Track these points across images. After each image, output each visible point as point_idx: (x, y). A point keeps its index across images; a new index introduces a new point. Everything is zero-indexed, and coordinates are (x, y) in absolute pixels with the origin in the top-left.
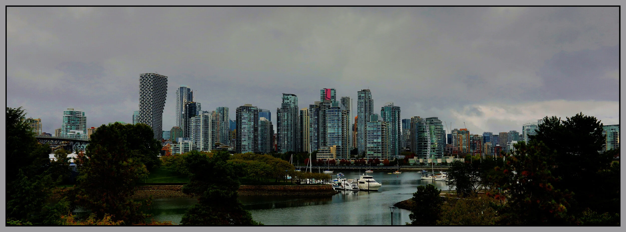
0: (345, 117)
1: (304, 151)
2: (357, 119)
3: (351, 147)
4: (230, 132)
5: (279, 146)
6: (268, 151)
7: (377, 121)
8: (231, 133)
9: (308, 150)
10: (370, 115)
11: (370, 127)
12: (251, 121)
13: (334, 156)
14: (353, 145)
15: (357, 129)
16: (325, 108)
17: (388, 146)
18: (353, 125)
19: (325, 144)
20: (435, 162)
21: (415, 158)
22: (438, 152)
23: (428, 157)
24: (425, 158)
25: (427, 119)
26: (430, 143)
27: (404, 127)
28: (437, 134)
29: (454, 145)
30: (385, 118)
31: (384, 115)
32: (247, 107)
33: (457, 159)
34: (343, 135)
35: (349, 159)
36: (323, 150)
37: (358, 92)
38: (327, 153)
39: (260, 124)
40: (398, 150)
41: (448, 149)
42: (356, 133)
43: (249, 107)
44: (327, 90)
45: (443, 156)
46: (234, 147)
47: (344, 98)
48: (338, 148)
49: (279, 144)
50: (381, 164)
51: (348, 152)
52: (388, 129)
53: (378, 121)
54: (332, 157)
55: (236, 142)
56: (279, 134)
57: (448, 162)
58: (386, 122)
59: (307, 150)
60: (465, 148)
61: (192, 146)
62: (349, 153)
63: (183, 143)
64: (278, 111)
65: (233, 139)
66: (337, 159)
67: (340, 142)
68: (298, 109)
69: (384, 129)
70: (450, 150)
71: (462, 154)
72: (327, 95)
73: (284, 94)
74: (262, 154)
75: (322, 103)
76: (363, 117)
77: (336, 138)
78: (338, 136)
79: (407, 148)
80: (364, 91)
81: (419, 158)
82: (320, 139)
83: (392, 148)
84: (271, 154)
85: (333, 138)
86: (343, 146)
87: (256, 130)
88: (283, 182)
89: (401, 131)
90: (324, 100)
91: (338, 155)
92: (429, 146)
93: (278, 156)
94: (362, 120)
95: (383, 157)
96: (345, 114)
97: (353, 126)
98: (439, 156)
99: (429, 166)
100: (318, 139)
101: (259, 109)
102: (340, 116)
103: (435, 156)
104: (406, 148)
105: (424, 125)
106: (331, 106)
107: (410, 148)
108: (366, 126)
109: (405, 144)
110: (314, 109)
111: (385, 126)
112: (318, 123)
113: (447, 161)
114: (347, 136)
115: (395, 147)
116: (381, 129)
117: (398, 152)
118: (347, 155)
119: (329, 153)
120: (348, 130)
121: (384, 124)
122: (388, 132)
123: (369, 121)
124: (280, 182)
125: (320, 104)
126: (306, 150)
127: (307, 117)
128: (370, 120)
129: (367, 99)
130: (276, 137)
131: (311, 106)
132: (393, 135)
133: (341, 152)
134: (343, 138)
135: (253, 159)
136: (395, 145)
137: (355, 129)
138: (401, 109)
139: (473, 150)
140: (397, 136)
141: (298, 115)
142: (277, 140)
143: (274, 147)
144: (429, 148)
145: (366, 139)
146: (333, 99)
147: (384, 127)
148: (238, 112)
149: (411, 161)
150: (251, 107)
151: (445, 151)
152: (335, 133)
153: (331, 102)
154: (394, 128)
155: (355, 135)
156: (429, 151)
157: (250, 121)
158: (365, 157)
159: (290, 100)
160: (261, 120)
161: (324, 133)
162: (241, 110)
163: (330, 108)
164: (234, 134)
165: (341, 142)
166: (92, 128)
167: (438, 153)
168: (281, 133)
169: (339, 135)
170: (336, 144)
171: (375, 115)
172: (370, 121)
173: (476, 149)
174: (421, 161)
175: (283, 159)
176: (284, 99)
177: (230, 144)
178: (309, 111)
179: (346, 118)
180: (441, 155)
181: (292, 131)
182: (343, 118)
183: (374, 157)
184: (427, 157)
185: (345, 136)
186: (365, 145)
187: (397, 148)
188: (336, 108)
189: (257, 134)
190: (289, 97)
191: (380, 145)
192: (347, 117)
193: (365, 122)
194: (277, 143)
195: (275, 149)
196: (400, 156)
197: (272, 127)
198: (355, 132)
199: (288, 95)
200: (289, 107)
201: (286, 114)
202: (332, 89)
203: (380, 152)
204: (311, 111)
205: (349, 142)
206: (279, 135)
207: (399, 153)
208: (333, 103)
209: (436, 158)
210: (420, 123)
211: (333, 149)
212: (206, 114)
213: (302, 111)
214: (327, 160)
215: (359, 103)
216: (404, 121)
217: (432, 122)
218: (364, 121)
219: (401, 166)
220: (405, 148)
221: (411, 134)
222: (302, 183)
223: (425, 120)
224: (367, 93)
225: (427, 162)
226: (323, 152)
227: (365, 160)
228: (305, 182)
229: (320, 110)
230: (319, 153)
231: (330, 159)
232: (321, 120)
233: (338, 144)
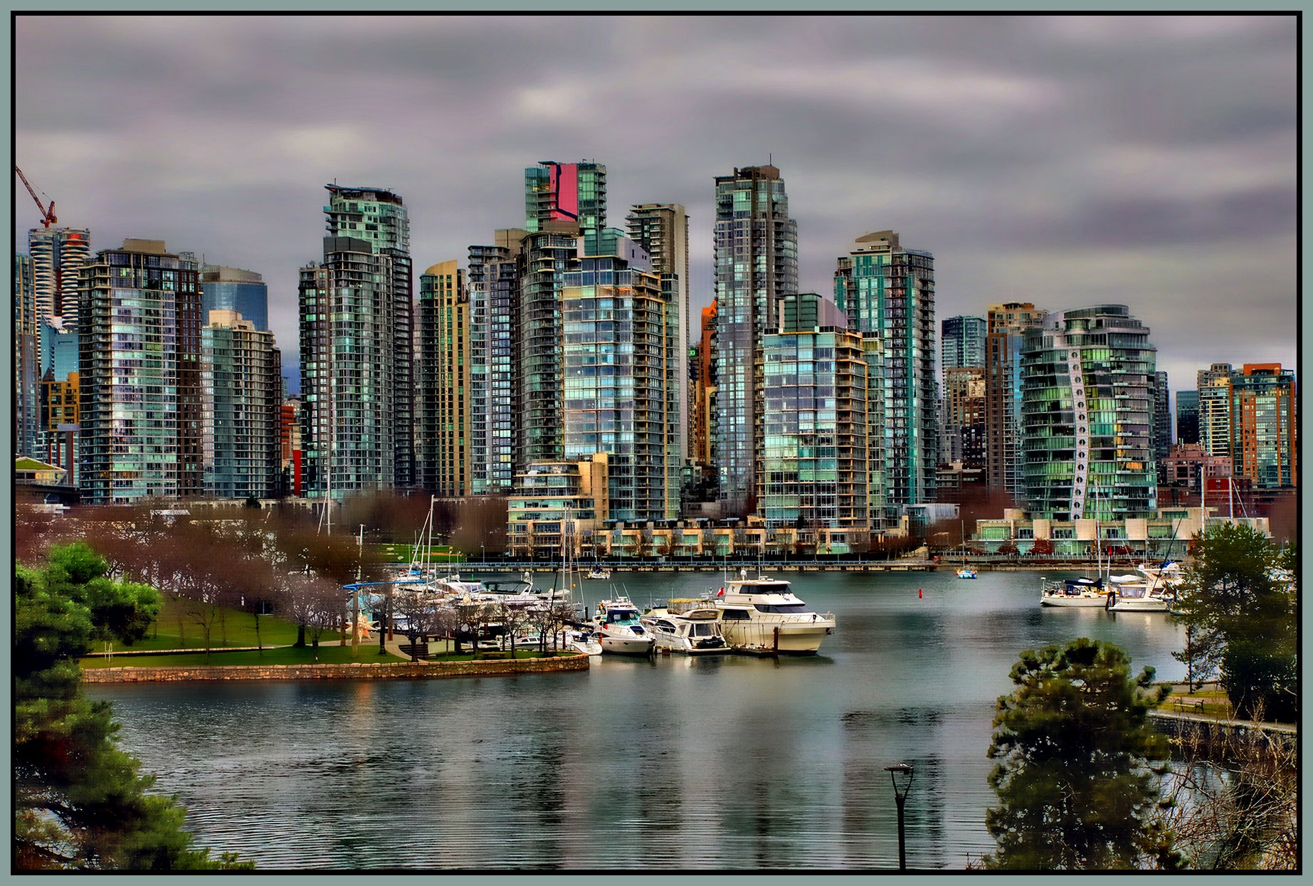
0: (653, 306)
1: (444, 484)
2: (715, 319)
3: (684, 464)
4: (45, 391)
5: (312, 462)
6: (257, 485)
7: (817, 329)
8: (52, 397)
9: (462, 477)
10: (777, 300)
11: (778, 358)
12: (160, 327)
13: (599, 507)
14: (695, 452)
15: (713, 369)
16: (548, 263)
17: (872, 454)
18: (692, 348)
19: (549, 449)
21: (1011, 515)
22: (1127, 484)
23: (1079, 511)
24: (1064, 517)
25: (1070, 317)
26: (1086, 436)
28: (1122, 394)
29: (1211, 448)
30: (857, 311)
31: (848, 295)
32: (138, 256)
33: (1230, 520)
34: (640, 402)
35: (673, 525)
36: (545, 480)
37: (718, 180)
38: (561, 491)
39: (207, 343)
40: (920, 475)
41: (1182, 471)
42: (710, 390)
43: (148, 254)
44: (559, 172)
45: (1153, 503)
46: (69, 466)
47: (643, 212)
48: (616, 466)
49: (311, 448)
50: (837, 548)
51: (671, 486)
52: (873, 368)
53: (822, 328)
54: (589, 515)
55: (79, 441)
57: (1181, 535)
58: (859, 335)
59: (456, 480)
60: (1273, 463)
62: (672, 490)
64: (307, 282)
65: (63, 426)
66: (612, 526)
67: (629, 437)
68: (410, 268)
69: (852, 370)
70: (1191, 475)
71: (1256, 493)
72: (557, 195)
73: (334, 190)
75: (534, 237)
76: (743, 309)
77: (607, 414)
78: (618, 404)
79: (968, 463)
80: (747, 173)
81: (1028, 517)
82: (527, 425)
83: (890, 464)
85: (590, 415)
86: (641, 458)
87: (187, 376)
88: (337, 643)
89: (939, 376)
90: (544, 223)
91: (616, 503)
92: (1082, 455)
94: (741, 326)
95: (845, 512)
96: (654, 292)
97: (693, 353)
98: (1132, 505)
99: (1082, 558)
100: (515, 425)
101: (205, 266)
102: (629, 305)
103: (1114, 506)
104: (964, 467)
105: (1058, 345)
106: (581, 254)
107: (981, 466)
108: (758, 354)
109: (959, 446)
110: (493, 267)
111: (856, 353)
112: (512, 341)
113: (1175, 530)
114: (660, 404)
115: (905, 461)
116: (833, 367)
117: (921, 483)
118: (666, 505)
119: (573, 491)
120: (670, 373)
121: (851, 345)
123: (776, 331)
124: (320, 644)
125: (524, 242)
126: (451, 478)
127: (455, 310)
128: (777, 325)
129: (765, 215)
130: (297, 410)
131: (480, 254)
132: (895, 398)
133: (632, 488)
134: (640, 413)
136: (907, 450)
137: (703, 370)
138: (935, 264)
140: (917, 402)
141: (410, 296)
142: (302, 430)
143: (284, 464)
144: (1081, 467)
145: (758, 422)
146: (591, 221)
147: (851, 358)
148: (88, 280)
149: (991, 532)
150: (159, 255)
151: (1165, 479)
153: (582, 232)
154: (900, 363)
155: (703, 400)
156: (1080, 480)
157: (157, 331)
158: (755, 511)
159: (365, 220)
160: (215, 324)
161: (550, 393)
162: (104, 270)
163: (575, 264)
164: (69, 398)
165: (633, 435)
167: (1127, 488)
168: (323, 393)
169: (621, 399)
170: (608, 447)
171: (805, 298)
172: (781, 331)
174: (1041, 528)
176: (334, 216)
177: (48, 449)
178: (467, 280)
179: (660, 316)
180: (1146, 503)
181: (383, 382)
182: (640, 313)
183: (802, 514)
184: (1073, 511)
185: (655, 406)
186: (756, 452)
187: (917, 462)
188: (605, 263)
189: (192, 398)
190: (361, 205)
191: (830, 452)
192: (664, 309)
193: (755, 333)
194: (304, 446)
195: (292, 472)
196: (931, 507)
197: (272, 358)
198: (702, 384)
199: (359, 194)
200: (362, 259)
201: (345, 292)
202: (584, 166)
203: (830, 489)
204: (477, 277)
205: (671, 439)
207: (928, 492)
208: (588, 238)
209: (1120, 517)
210: (1033, 333)
211: (593, 470)
213: (433, 276)
215: (723, 237)
216: (953, 329)
217: (1098, 332)
218: (747, 331)
220: (958, 466)
221: (986, 393)
222: (435, 647)
223: (1061, 320)
224: (763, 183)
225: (1069, 534)
226: (541, 485)
227: (756, 525)
228: (452, 644)
229: (522, 271)
230: (523, 492)
231: (577, 523)
232: (530, 326)
233: (618, 447)
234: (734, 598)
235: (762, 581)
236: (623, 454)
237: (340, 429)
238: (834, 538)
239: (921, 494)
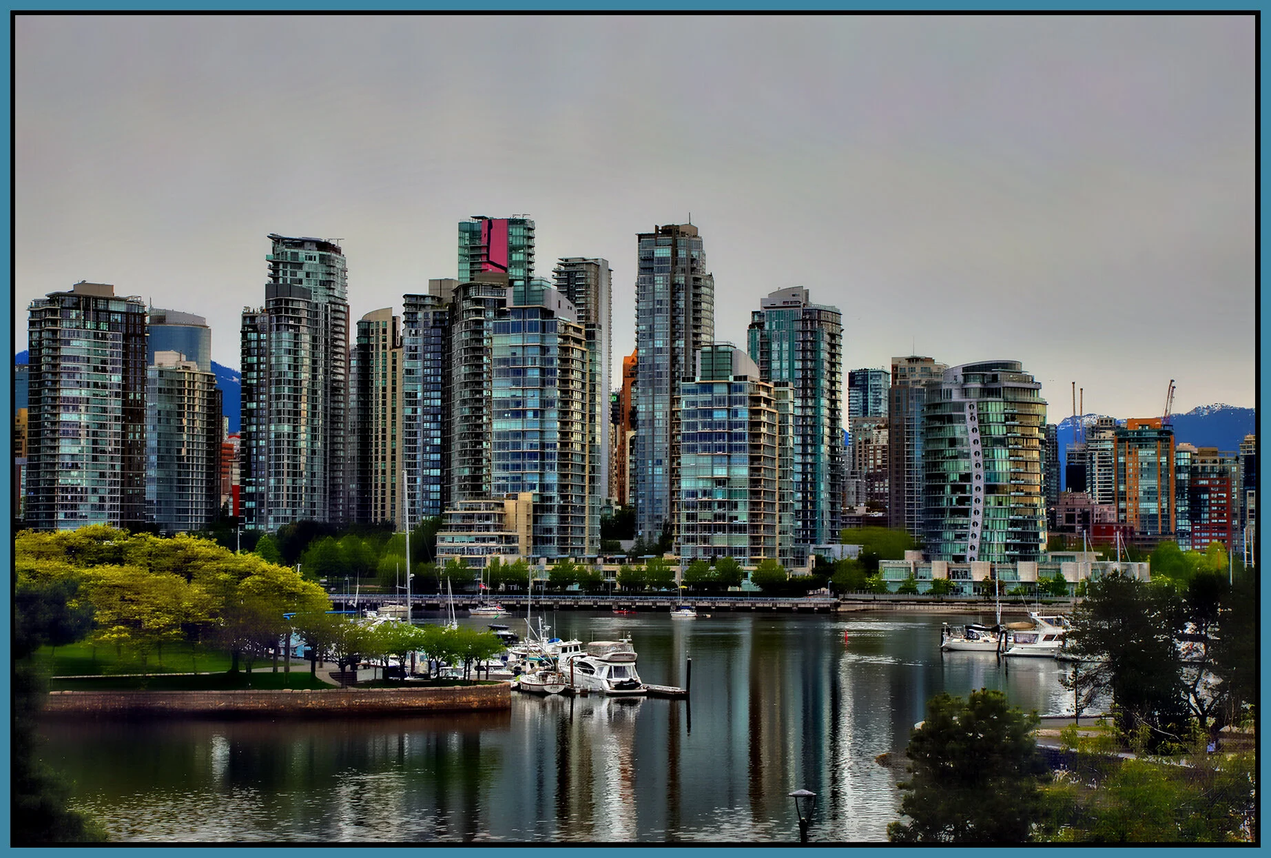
0: (576, 355)
1: (376, 519)
2: (636, 367)
3: (604, 504)
5: (251, 497)
6: (198, 518)
7: (731, 379)
9: (393, 513)
10: (694, 351)
11: (694, 404)
12: (109, 367)
13: (523, 543)
14: (615, 492)
15: (634, 412)
16: (478, 312)
17: (782, 497)
18: (614, 395)
19: (475, 486)
20: (1004, 575)
21: (911, 557)
22: (1019, 529)
23: (975, 554)
24: (960, 559)
25: (969, 371)
26: (981, 483)
27: (862, 410)
28: (1016, 444)
29: (1097, 497)
30: (769, 362)
31: (762, 349)
32: (88, 298)
33: (1116, 566)
34: (564, 445)
35: (593, 561)
36: (471, 517)
37: (640, 236)
38: (487, 528)
39: (153, 382)
40: (827, 517)
41: (1070, 518)
42: (630, 434)
43: (96, 299)
44: (490, 226)
45: (1042, 547)
47: (569, 265)
48: (540, 508)
49: (250, 484)
50: (747, 585)
51: (591, 525)
52: (784, 419)
53: (736, 378)
54: (513, 551)
55: (28, 474)
56: (250, 433)
57: (1069, 578)
58: (770, 385)
59: (388, 515)
60: (1153, 511)
62: (592, 529)
64: (250, 322)
66: (536, 562)
67: (553, 478)
68: (347, 314)
69: (764, 418)
70: (1079, 522)
71: (1138, 539)
72: (488, 248)
73: (277, 240)
74: (163, 532)
75: (465, 288)
76: (664, 360)
77: (532, 456)
78: (543, 446)
79: (872, 506)
80: (667, 230)
81: (926, 558)
82: (455, 464)
83: (798, 506)
84: (211, 533)
85: (516, 456)
86: (564, 497)
87: (132, 413)
88: (270, 670)
89: (845, 424)
90: (476, 274)
91: (540, 539)
92: (977, 501)
93: (250, 543)
94: (660, 374)
95: (755, 551)
96: (578, 341)
97: (614, 399)
98: (1024, 549)
99: (977, 598)
100: (445, 463)
101: (151, 309)
102: (555, 353)
103: (1006, 550)
104: (867, 511)
105: (956, 397)
106: (510, 304)
107: (884, 510)
108: (675, 400)
109: (862, 490)
110: (426, 315)
111: (768, 401)
112: (443, 385)
113: (1063, 573)
114: (583, 446)
115: (813, 504)
116: (746, 414)
117: (827, 525)
118: (587, 542)
119: (499, 528)
120: (592, 417)
121: (764, 394)
122: (783, 430)
123: (693, 380)
124: (253, 671)
125: (456, 291)
126: (383, 514)
127: (389, 355)
128: (694, 374)
129: (683, 270)
130: (237, 447)
131: (413, 303)
132: (804, 445)
133: (555, 525)
134: (563, 455)
135: (118, 557)
136: (815, 494)
137: (624, 415)
138: (844, 321)
139: (1192, 521)
140: (825, 449)
141: (347, 340)
142: (242, 467)
143: (224, 499)
144: (977, 512)
145: (675, 465)
146: (520, 271)
147: (763, 406)
148: (40, 322)
149: (892, 571)
150: (107, 300)
151: (1054, 525)
152: (528, 435)
153: (511, 283)
154: (809, 412)
155: (623, 443)
156: (975, 524)
157: (104, 370)
158: (670, 549)
159: (306, 268)
160: (160, 365)
161: (477, 435)
162: (54, 312)
163: (504, 313)
165: (557, 475)
167: (1018, 532)
168: (262, 432)
169: (547, 441)
170: (533, 487)
171: (721, 349)
172: (698, 379)
173: (1207, 516)
174: (938, 569)
175: (267, 557)
176: (276, 263)
178: (401, 327)
179: (583, 363)
180: (1037, 547)
181: (320, 422)
182: (565, 361)
183: (715, 553)
184: (969, 553)
185: (578, 447)
186: (672, 493)
187: (824, 506)
188: (533, 312)
189: (137, 436)
190: (302, 253)
191: (741, 494)
192: (587, 357)
193: (673, 381)
194: (243, 482)
195: (231, 507)
196: (836, 548)
197: (215, 397)
198: (622, 428)
199: (300, 243)
200: (302, 305)
201: (285, 336)
202: (513, 222)
203: (741, 529)
204: (411, 323)
205: (592, 479)
206: (250, 439)
207: (834, 532)
208: (517, 289)
209: (1013, 559)
210: (934, 388)
211: (518, 508)
213: (369, 322)
214: (488, 564)
215: (643, 289)
216: (859, 380)
217: (994, 386)
218: (666, 380)
219: (841, 596)
220: (862, 509)
221: (889, 441)
222: (364, 674)
223: (960, 372)
224: (682, 241)
225: (966, 574)
226: (468, 522)
227: (672, 562)
228: (380, 670)
229: (454, 319)
230: (450, 527)
231: (502, 557)
232: (460, 371)
233: (544, 487)
236: (547, 494)
238: (745, 575)
239: (827, 535)
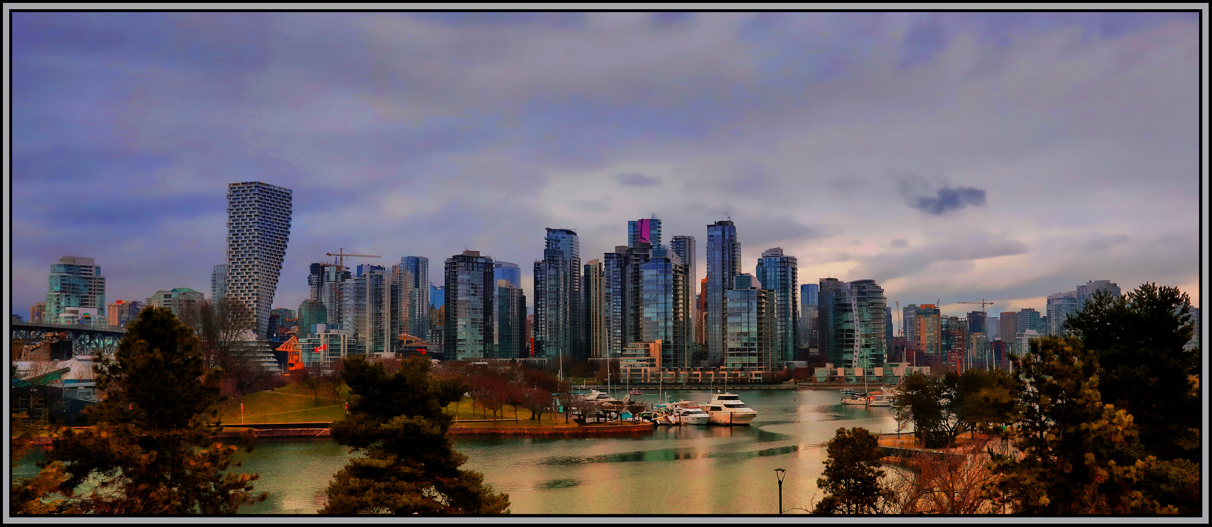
0: (680, 279)
2: (707, 284)
3: (694, 345)
4: (431, 311)
5: (538, 343)
6: (516, 352)
7: (749, 289)
8: (433, 314)
10: (733, 276)
11: (733, 300)
12: (478, 287)
13: (658, 362)
14: (699, 340)
15: (706, 305)
16: (637, 260)
17: (772, 340)
18: (697, 296)
19: (638, 339)
20: (869, 373)
21: (829, 366)
22: (875, 353)
23: (856, 364)
24: (850, 367)
25: (853, 284)
26: (859, 334)
27: (805, 301)
28: (874, 316)
29: (908, 338)
30: (766, 281)
31: (763, 275)
32: (469, 257)
33: (916, 369)
34: (676, 319)
35: (689, 370)
36: (635, 351)
37: (708, 226)
38: (642, 356)
39: (496, 293)
40: (792, 348)
41: (897, 348)
42: (704, 313)
43: (472, 258)
44: (642, 223)
45: (885, 361)
46: (440, 344)
47: (677, 239)
48: (665, 347)
49: (538, 337)
51: (688, 354)
52: (772, 306)
53: (751, 288)
54: (654, 366)
55: (445, 334)
56: (538, 315)
57: (896, 374)
58: (766, 291)
60: (932, 345)
61: (346, 341)
63: (326, 336)
64: (537, 267)
65: (438, 327)
66: (664, 371)
68: (580, 262)
69: (764, 306)
70: (901, 349)
71: (925, 357)
72: (641, 232)
73: (549, 230)
75: (631, 250)
76: (719, 280)
80: (720, 223)
81: (835, 367)
82: (628, 327)
83: (779, 345)
85: (654, 324)
86: (675, 341)
87: (488, 306)
88: (548, 418)
89: (799, 309)
90: (636, 244)
91: (665, 361)
92: (857, 341)
94: (718, 287)
96: (681, 273)
97: (697, 298)
98: (877, 362)
99: (857, 383)
100: (623, 327)
101: (495, 261)
102: (671, 278)
103: (870, 362)
104: (810, 346)
105: (847, 296)
106: (651, 256)
108: (725, 298)
109: (808, 337)
110: (614, 262)
111: (765, 298)
112: (622, 293)
113: (894, 372)
114: (684, 319)
115: (786, 343)
116: (756, 304)
117: (792, 353)
118: (686, 362)
119: (647, 355)
120: (688, 306)
121: (763, 295)
122: (772, 311)
123: (732, 289)
124: (541, 418)
125: (627, 251)
127: (598, 280)
128: (733, 287)
129: (727, 241)
130: (532, 322)
131: (608, 256)
132: (781, 317)
133: (672, 354)
134: (675, 323)
136: (787, 339)
137: (702, 304)
138: (798, 262)
140: (790, 319)
141: (579, 274)
142: (534, 330)
144: (857, 346)
146: (655, 242)
147: (763, 300)
148: (449, 268)
149: (821, 373)
150: (477, 258)
151: (890, 351)
152: (659, 314)
153: (651, 247)
154: (784, 303)
155: (702, 317)
156: (856, 351)
157: (476, 288)
158: (723, 364)
159: (562, 242)
160: (499, 285)
161: (637, 316)
162: (455, 264)
163: (648, 261)
164: (440, 316)
165: (672, 332)
166: (118, 302)
167: (875, 355)
168: (543, 314)
169: (668, 317)
170: (662, 337)
171: (745, 275)
172: (734, 289)
173: (954, 346)
174: (841, 372)
176: (549, 241)
177: (432, 336)
178: (603, 267)
179: (683, 282)
180: (883, 360)
181: (568, 310)
182: (675, 282)
184: (854, 364)
185: (681, 319)
187: (790, 344)
188: (661, 260)
189: (490, 316)
190: (560, 236)
191: (754, 340)
192: (685, 280)
193: (724, 290)
194: (535, 336)
195: (530, 347)
196: (796, 363)
197: (523, 299)
198: (701, 311)
199: (559, 232)
200: (560, 259)
201: (553, 272)
202: (652, 221)
203: (754, 355)
204: (607, 265)
205: (688, 334)
206: (538, 317)
207: (795, 356)
208: (654, 250)
209: (872, 367)
210: (838, 291)
211: (655, 348)
212: (378, 272)
213: (589, 266)
214: (643, 371)
215: (710, 249)
216: (805, 289)
217: (863, 290)
218: (720, 289)
219: (798, 384)
220: (807, 345)
221: (819, 315)
222: (588, 420)
223: (849, 285)
224: (727, 229)
225: (852, 374)
226: (634, 353)
227: (723, 370)
228: (596, 418)
229: (626, 263)
230: (626, 356)
231: (649, 369)
232: (629, 286)
233: (666, 337)
234: (715, 402)
235: (727, 394)
236: (668, 340)
237: (550, 329)
238: (756, 375)
239: (792, 357)
